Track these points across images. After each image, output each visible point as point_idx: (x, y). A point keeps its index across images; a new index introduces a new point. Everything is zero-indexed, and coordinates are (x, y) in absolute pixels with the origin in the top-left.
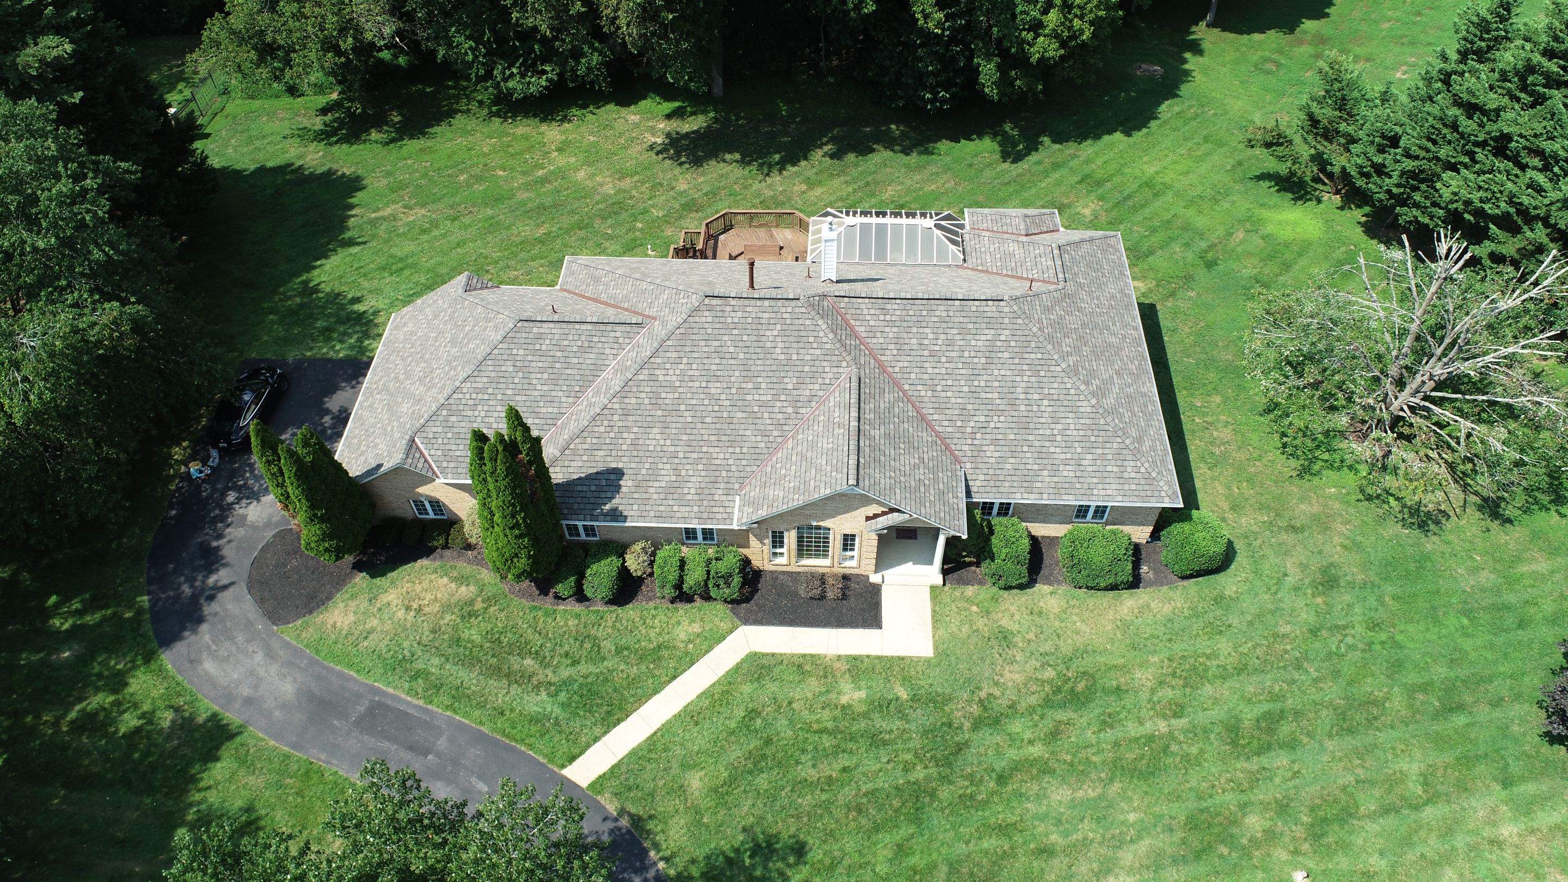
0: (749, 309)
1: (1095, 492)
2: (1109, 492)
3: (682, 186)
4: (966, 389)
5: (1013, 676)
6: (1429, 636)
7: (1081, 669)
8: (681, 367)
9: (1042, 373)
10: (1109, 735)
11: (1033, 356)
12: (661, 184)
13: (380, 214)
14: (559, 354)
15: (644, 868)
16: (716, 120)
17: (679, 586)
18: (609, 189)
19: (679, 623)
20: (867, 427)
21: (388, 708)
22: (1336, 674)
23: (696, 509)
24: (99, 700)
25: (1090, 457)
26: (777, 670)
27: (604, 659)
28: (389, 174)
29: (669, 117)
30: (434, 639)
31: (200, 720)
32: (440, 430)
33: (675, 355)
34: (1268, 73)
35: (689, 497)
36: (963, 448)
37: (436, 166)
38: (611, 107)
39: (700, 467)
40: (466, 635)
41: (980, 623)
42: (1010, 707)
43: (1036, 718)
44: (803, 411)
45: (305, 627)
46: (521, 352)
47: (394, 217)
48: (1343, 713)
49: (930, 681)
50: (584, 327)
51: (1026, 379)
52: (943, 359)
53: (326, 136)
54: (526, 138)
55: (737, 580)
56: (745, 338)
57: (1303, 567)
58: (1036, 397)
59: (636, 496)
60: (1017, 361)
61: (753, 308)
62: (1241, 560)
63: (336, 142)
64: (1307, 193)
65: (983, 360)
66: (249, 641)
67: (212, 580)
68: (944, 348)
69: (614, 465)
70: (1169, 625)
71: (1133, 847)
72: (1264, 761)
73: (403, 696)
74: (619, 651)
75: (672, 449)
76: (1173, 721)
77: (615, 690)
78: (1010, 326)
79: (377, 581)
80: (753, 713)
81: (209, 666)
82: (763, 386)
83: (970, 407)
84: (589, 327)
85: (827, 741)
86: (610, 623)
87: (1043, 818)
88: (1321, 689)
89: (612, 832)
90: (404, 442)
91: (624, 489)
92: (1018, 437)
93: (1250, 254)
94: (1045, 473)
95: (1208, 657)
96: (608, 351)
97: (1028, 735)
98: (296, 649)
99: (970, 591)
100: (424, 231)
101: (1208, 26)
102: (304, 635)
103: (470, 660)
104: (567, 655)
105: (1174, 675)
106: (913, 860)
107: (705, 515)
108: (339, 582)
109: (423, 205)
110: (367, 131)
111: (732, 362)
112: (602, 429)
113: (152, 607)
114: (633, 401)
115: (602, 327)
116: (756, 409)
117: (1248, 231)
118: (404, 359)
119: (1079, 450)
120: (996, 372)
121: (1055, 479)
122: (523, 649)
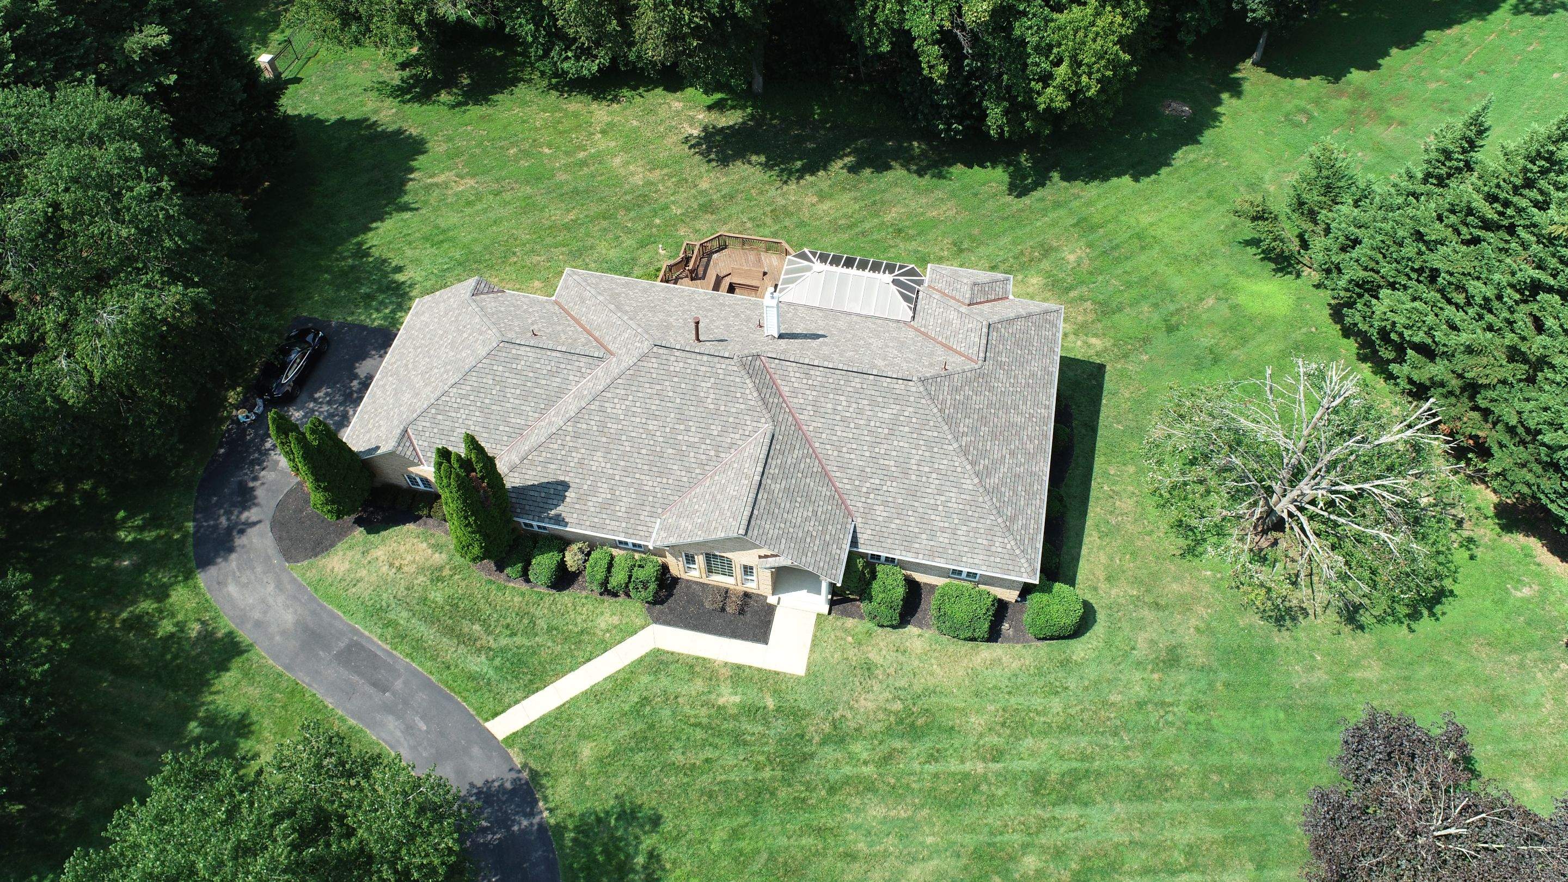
0: (689, 361)
1: (964, 559)
2: (976, 561)
3: (704, 185)
4: (867, 454)
5: (866, 704)
6: (1242, 724)
7: (926, 707)
8: (627, 403)
9: (936, 450)
10: (932, 768)
11: (930, 433)
12: (686, 181)
13: (435, 180)
14: (531, 374)
15: (532, 814)
16: (752, 117)
17: (605, 583)
18: (638, 180)
19: (602, 613)
20: (769, 481)
21: (362, 648)
22: (1146, 745)
23: (624, 525)
24: (147, 605)
25: (965, 528)
26: (672, 667)
27: (536, 635)
28: (450, 139)
29: (710, 108)
30: (407, 596)
31: (219, 635)
32: (428, 424)
33: (623, 392)
34: (1297, 125)
35: (620, 514)
36: (856, 504)
37: (492, 136)
38: (659, 91)
39: (632, 490)
40: (432, 596)
41: (851, 653)
42: (856, 730)
43: (876, 742)
44: (722, 455)
45: (309, 568)
46: (500, 368)
47: (446, 185)
48: (1140, 782)
49: (796, 697)
50: (554, 354)
51: (920, 452)
52: (852, 425)
53: (402, 92)
54: (576, 115)
55: (653, 587)
56: (683, 386)
57: (1153, 642)
58: (927, 469)
59: (577, 506)
60: (915, 436)
61: (692, 361)
62: (1099, 629)
63: (409, 101)
64: (1290, 265)
65: (886, 431)
66: (265, 573)
67: (245, 516)
68: (854, 415)
69: (562, 478)
70: (1013, 679)
71: (921, 865)
72: (1058, 812)
73: (376, 639)
74: (550, 629)
75: (611, 471)
76: (990, 765)
77: (540, 663)
78: (914, 405)
79: (371, 537)
80: (645, 701)
81: (232, 589)
82: (693, 429)
83: (868, 470)
84: (559, 355)
85: (699, 734)
86: (547, 605)
87: (857, 828)
88: (1128, 757)
89: (514, 781)
90: (399, 431)
91: (568, 500)
92: (906, 502)
93: (1212, 323)
94: (924, 536)
95: (1038, 713)
96: (571, 378)
97: (865, 756)
98: (300, 585)
99: (850, 622)
100: (469, 204)
101: (1253, 64)
102: (308, 574)
103: (430, 619)
104: (508, 626)
105: (1003, 725)
106: (741, 844)
107: (630, 531)
108: (342, 534)
109: (474, 176)
110: (438, 92)
111: (669, 405)
112: (556, 446)
113: (196, 532)
114: (584, 426)
115: (569, 357)
116: (684, 448)
117: (1219, 299)
118: (415, 348)
119: (956, 521)
120: (895, 443)
121: (932, 543)
122: (475, 616)
